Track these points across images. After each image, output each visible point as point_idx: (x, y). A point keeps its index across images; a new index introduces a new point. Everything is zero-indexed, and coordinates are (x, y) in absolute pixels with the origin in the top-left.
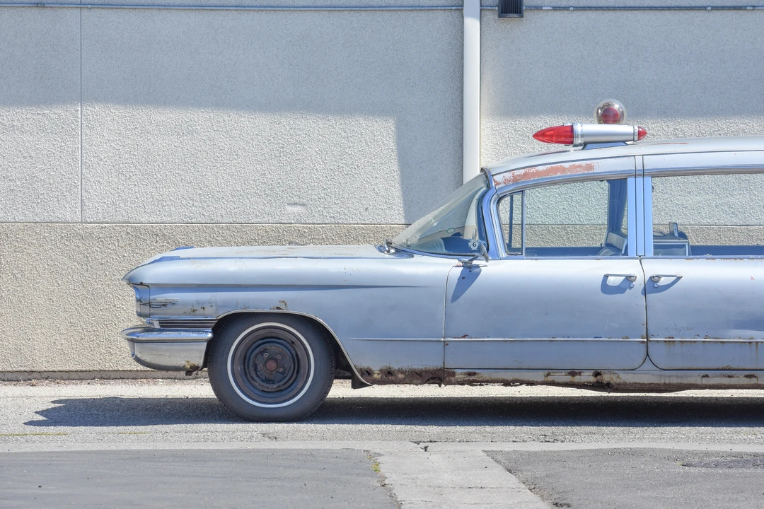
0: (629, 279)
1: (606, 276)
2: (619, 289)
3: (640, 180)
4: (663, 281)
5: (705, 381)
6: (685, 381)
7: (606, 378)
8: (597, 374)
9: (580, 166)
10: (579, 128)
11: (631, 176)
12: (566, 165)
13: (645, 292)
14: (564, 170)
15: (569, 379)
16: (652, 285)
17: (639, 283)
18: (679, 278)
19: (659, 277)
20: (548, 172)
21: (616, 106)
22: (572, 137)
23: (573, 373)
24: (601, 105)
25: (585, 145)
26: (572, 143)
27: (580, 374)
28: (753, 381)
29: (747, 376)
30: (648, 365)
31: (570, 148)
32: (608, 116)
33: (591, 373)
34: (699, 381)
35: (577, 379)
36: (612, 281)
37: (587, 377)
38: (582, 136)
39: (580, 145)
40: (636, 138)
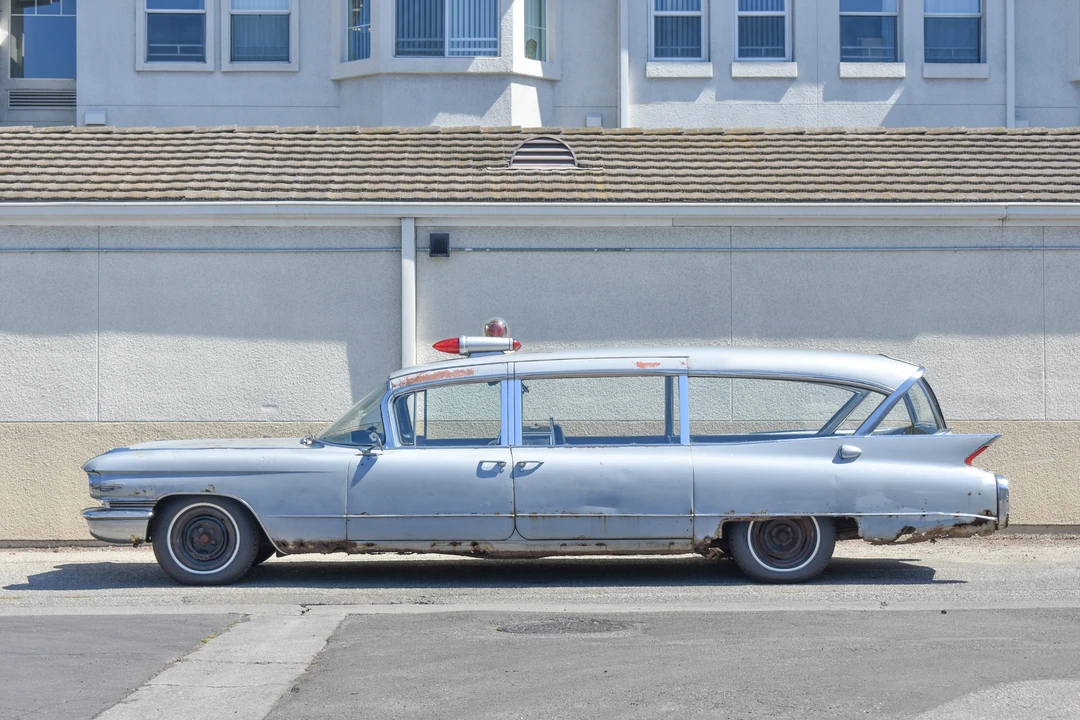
0: (500, 465)
1: (481, 463)
2: (492, 473)
3: (511, 382)
4: (528, 466)
5: (564, 549)
6: (547, 549)
7: (482, 547)
8: (474, 544)
9: (461, 371)
10: (464, 340)
11: (504, 379)
12: (451, 370)
13: (513, 476)
14: (449, 374)
15: (451, 548)
16: (519, 470)
17: (508, 469)
18: (541, 464)
19: (525, 463)
20: (436, 375)
21: (501, 323)
22: (458, 347)
23: (454, 544)
24: (488, 322)
25: (469, 354)
26: (458, 352)
27: (460, 544)
28: (603, 548)
29: (598, 545)
30: (516, 537)
31: (457, 356)
32: (493, 330)
33: (469, 543)
34: (559, 549)
35: (458, 548)
36: (486, 467)
37: (466, 546)
38: (467, 346)
39: (465, 354)
40: (511, 348)
